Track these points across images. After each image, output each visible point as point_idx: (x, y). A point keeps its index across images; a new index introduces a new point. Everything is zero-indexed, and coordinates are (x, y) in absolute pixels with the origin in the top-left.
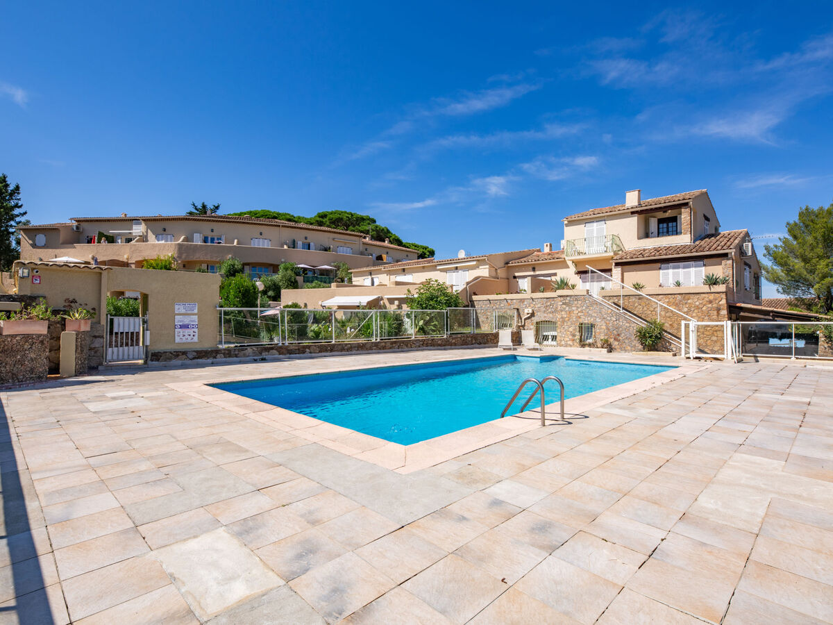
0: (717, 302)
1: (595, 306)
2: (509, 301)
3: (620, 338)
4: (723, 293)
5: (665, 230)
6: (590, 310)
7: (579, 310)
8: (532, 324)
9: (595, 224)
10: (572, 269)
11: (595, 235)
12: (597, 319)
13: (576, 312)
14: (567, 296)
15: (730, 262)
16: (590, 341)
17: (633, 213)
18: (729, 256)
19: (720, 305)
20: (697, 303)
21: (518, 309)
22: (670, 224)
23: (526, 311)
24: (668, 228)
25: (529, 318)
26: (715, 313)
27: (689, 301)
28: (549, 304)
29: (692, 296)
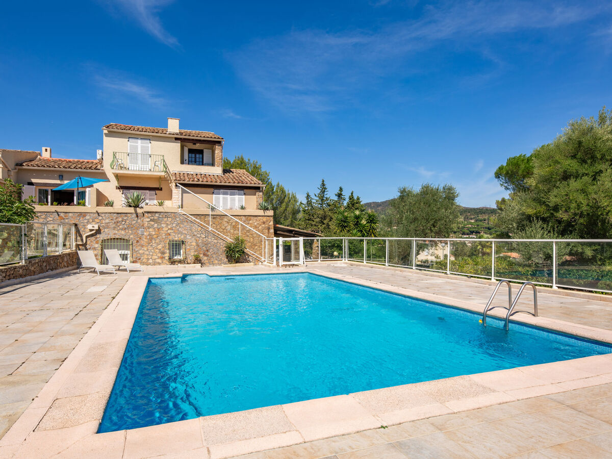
0: (268, 223)
1: (186, 224)
2: (62, 215)
3: (209, 253)
4: (271, 216)
5: (193, 159)
6: (180, 227)
7: (169, 227)
8: (97, 243)
9: (139, 141)
10: (114, 183)
11: (139, 152)
12: (188, 236)
13: (165, 229)
14: (156, 212)
15: (261, 194)
16: (181, 257)
17: (176, 139)
18: (261, 189)
19: (270, 226)
20: (256, 224)
21: (76, 225)
22: (197, 156)
23: (90, 227)
24: (195, 158)
25: (92, 235)
26: (267, 231)
27: (250, 222)
28: (120, 219)
29: (252, 218)
